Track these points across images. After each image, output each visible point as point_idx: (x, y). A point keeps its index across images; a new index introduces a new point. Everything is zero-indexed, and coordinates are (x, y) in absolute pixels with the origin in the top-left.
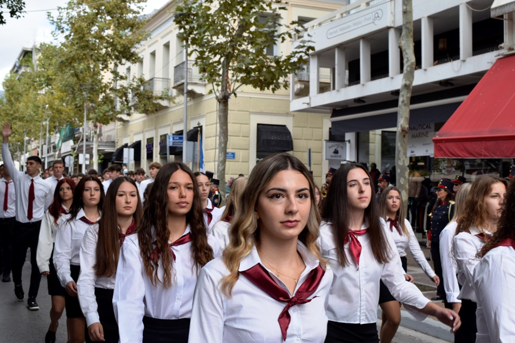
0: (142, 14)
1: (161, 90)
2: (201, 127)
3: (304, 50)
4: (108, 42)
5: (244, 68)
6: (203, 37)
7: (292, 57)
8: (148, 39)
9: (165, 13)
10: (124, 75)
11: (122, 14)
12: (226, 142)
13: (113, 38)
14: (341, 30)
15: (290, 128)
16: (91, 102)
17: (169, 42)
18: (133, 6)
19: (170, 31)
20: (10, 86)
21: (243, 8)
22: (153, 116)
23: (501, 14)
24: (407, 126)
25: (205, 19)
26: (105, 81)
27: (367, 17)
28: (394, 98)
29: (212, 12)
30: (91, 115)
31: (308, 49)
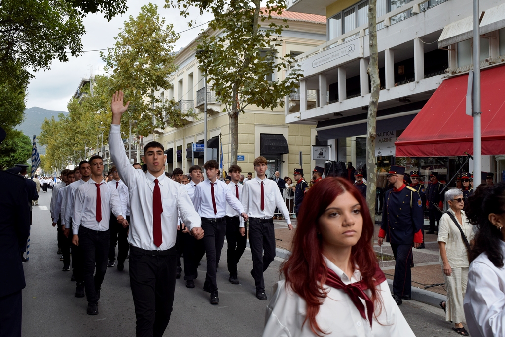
0: (172, 51)
1: (187, 109)
2: (218, 136)
3: (295, 76)
5: (250, 91)
6: (218, 68)
7: (286, 82)
8: (176, 70)
9: (189, 50)
10: (159, 99)
11: (157, 52)
12: (236, 148)
13: (150, 71)
14: (323, 60)
15: (286, 136)
16: (134, 120)
17: (193, 72)
18: (165, 46)
19: (193, 65)
20: (72, 107)
21: (248, 45)
22: (181, 129)
23: (446, 46)
24: (374, 133)
25: (219, 54)
26: (145, 104)
28: (364, 112)
29: (224, 49)
30: (135, 130)
31: (298, 76)
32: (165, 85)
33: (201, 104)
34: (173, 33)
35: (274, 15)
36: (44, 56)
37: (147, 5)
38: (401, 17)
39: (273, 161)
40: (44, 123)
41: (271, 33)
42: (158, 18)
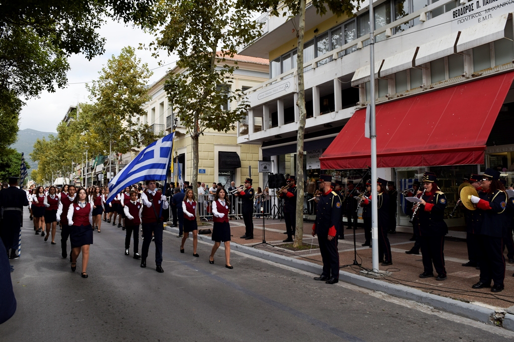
0: (146, 85)
1: (159, 132)
2: (184, 154)
3: (244, 107)
4: (124, 103)
5: (208, 118)
6: (182, 99)
7: (237, 111)
8: (150, 100)
9: (160, 84)
10: (135, 123)
11: (134, 85)
12: (197, 163)
13: (128, 100)
14: (266, 94)
15: (239, 154)
16: (114, 140)
17: (163, 102)
18: (141, 81)
19: (162, 96)
20: (62, 130)
21: (206, 81)
23: (357, 84)
24: (302, 151)
25: (183, 88)
26: (123, 127)
27: (281, 86)
28: (295, 135)
29: (187, 84)
30: (115, 148)
31: (246, 107)
32: (141, 112)
33: (169, 127)
34: (148, 71)
35: (227, 57)
36: (35, 87)
37: (127, 47)
38: (326, 61)
39: (229, 174)
40: (36, 142)
41: (225, 72)
42: (135, 59)
